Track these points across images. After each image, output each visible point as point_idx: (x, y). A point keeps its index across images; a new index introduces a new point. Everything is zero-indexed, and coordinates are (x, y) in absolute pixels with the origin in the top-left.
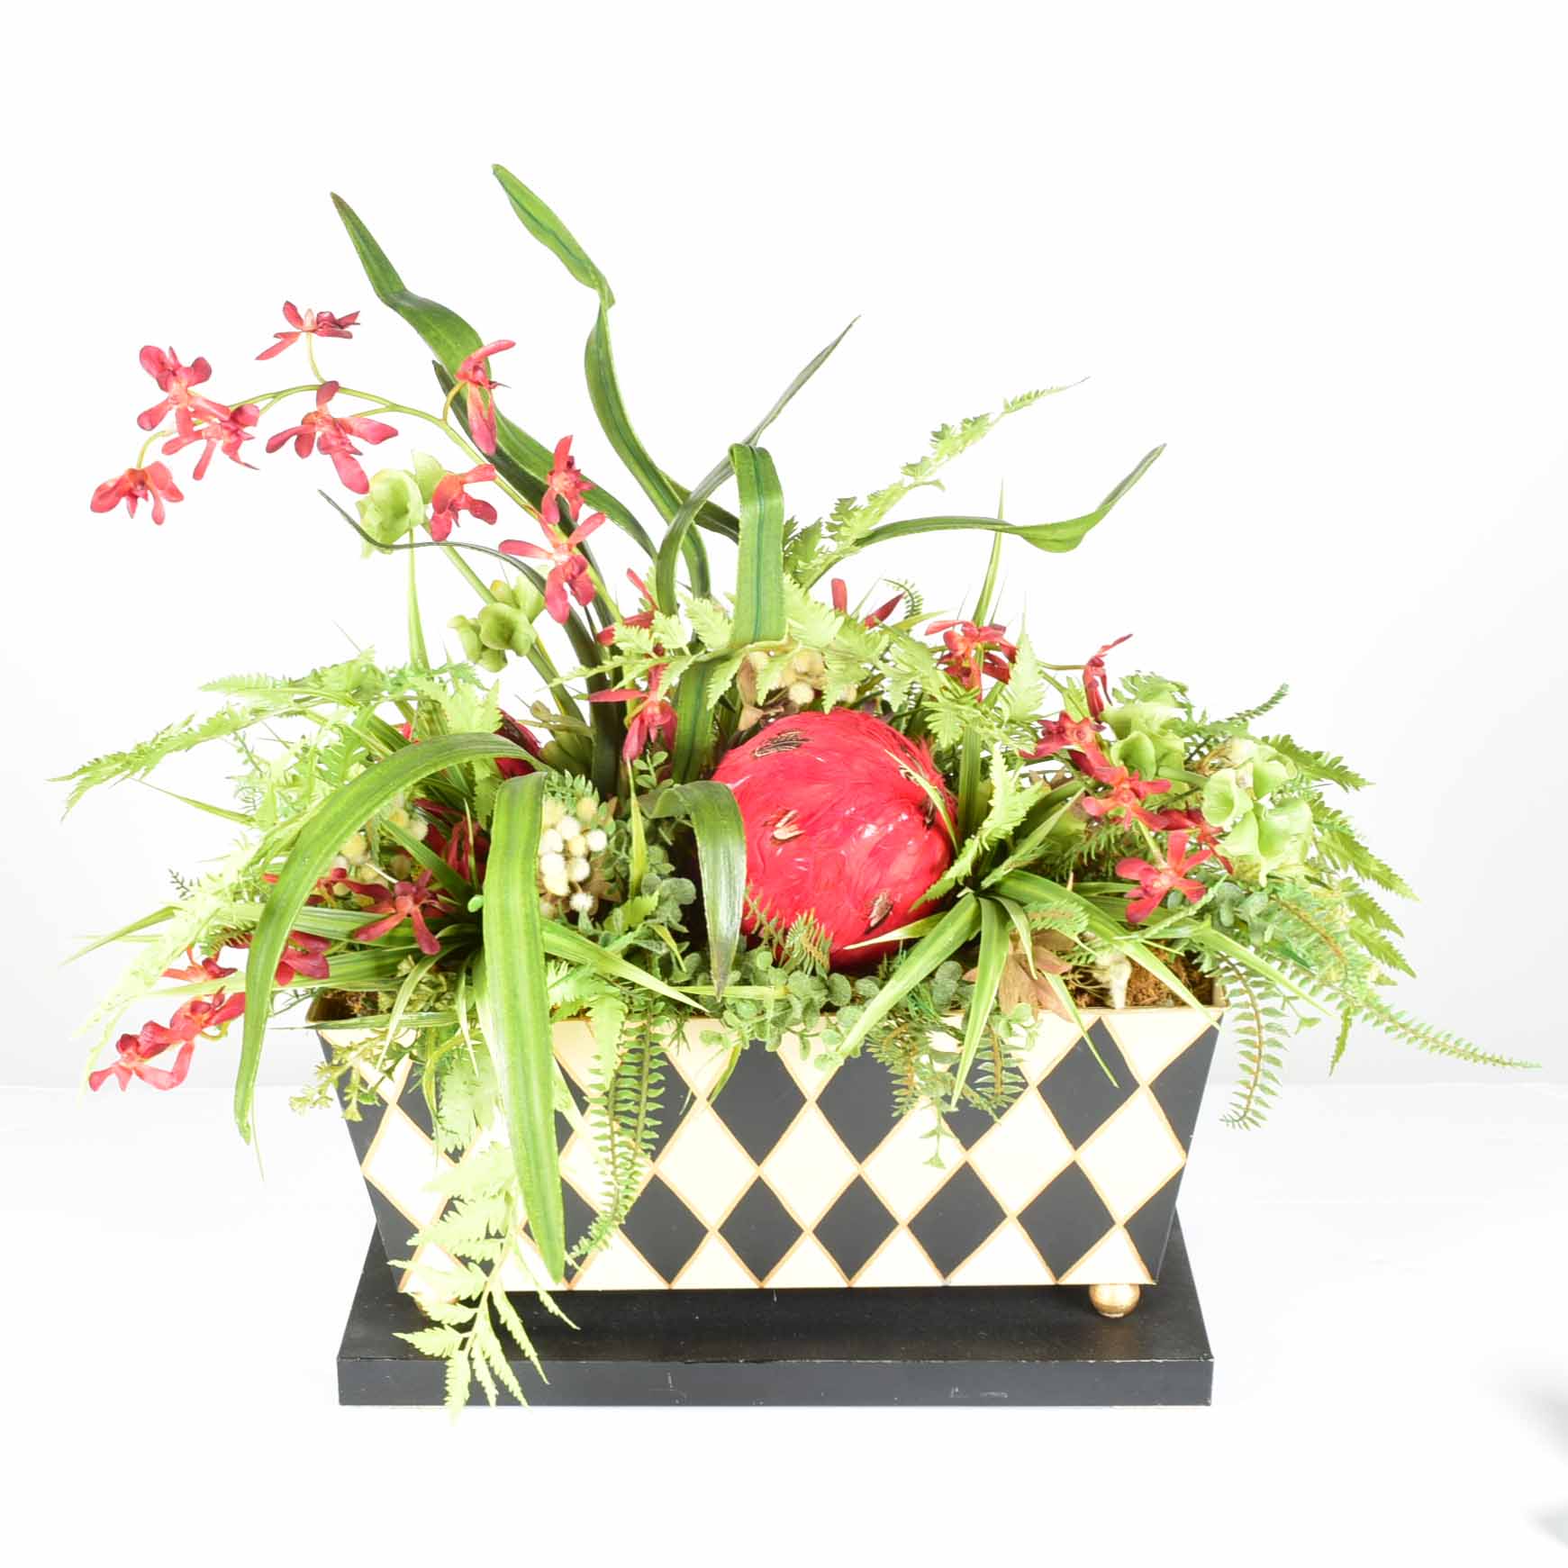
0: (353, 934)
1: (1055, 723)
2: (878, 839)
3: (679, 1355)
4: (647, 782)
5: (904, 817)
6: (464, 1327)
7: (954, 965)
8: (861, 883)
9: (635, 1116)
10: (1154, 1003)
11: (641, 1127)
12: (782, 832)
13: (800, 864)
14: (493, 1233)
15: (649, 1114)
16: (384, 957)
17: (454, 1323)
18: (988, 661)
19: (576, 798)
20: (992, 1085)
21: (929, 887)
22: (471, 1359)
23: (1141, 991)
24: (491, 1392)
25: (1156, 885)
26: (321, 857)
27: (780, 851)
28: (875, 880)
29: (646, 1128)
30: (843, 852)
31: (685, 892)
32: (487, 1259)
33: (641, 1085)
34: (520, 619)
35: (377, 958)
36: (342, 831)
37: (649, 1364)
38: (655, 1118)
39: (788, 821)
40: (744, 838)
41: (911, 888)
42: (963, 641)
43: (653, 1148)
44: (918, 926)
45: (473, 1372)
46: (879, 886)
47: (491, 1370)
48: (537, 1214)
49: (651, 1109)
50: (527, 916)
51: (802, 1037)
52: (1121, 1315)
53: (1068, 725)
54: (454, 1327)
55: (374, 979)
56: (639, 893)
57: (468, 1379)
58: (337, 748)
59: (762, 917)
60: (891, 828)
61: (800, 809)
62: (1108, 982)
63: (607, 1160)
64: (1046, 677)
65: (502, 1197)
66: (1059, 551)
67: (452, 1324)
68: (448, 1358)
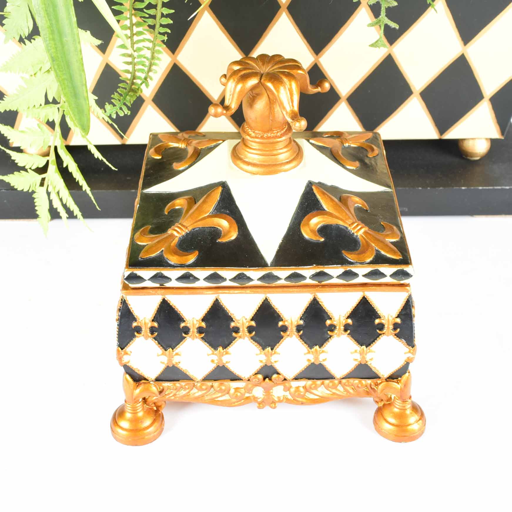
6: (42, 170)
11: (159, 16)
14: (51, 100)
15: (164, 5)
17: (33, 168)
22: (49, 194)
29: (163, 15)
32: (50, 120)
38: (170, 9)
43: (169, 31)
47: (61, 200)
48: (65, 77)
52: (478, 158)
54: (33, 170)
57: (48, 207)
63: (126, 35)
67: (32, 168)
68: (33, 192)
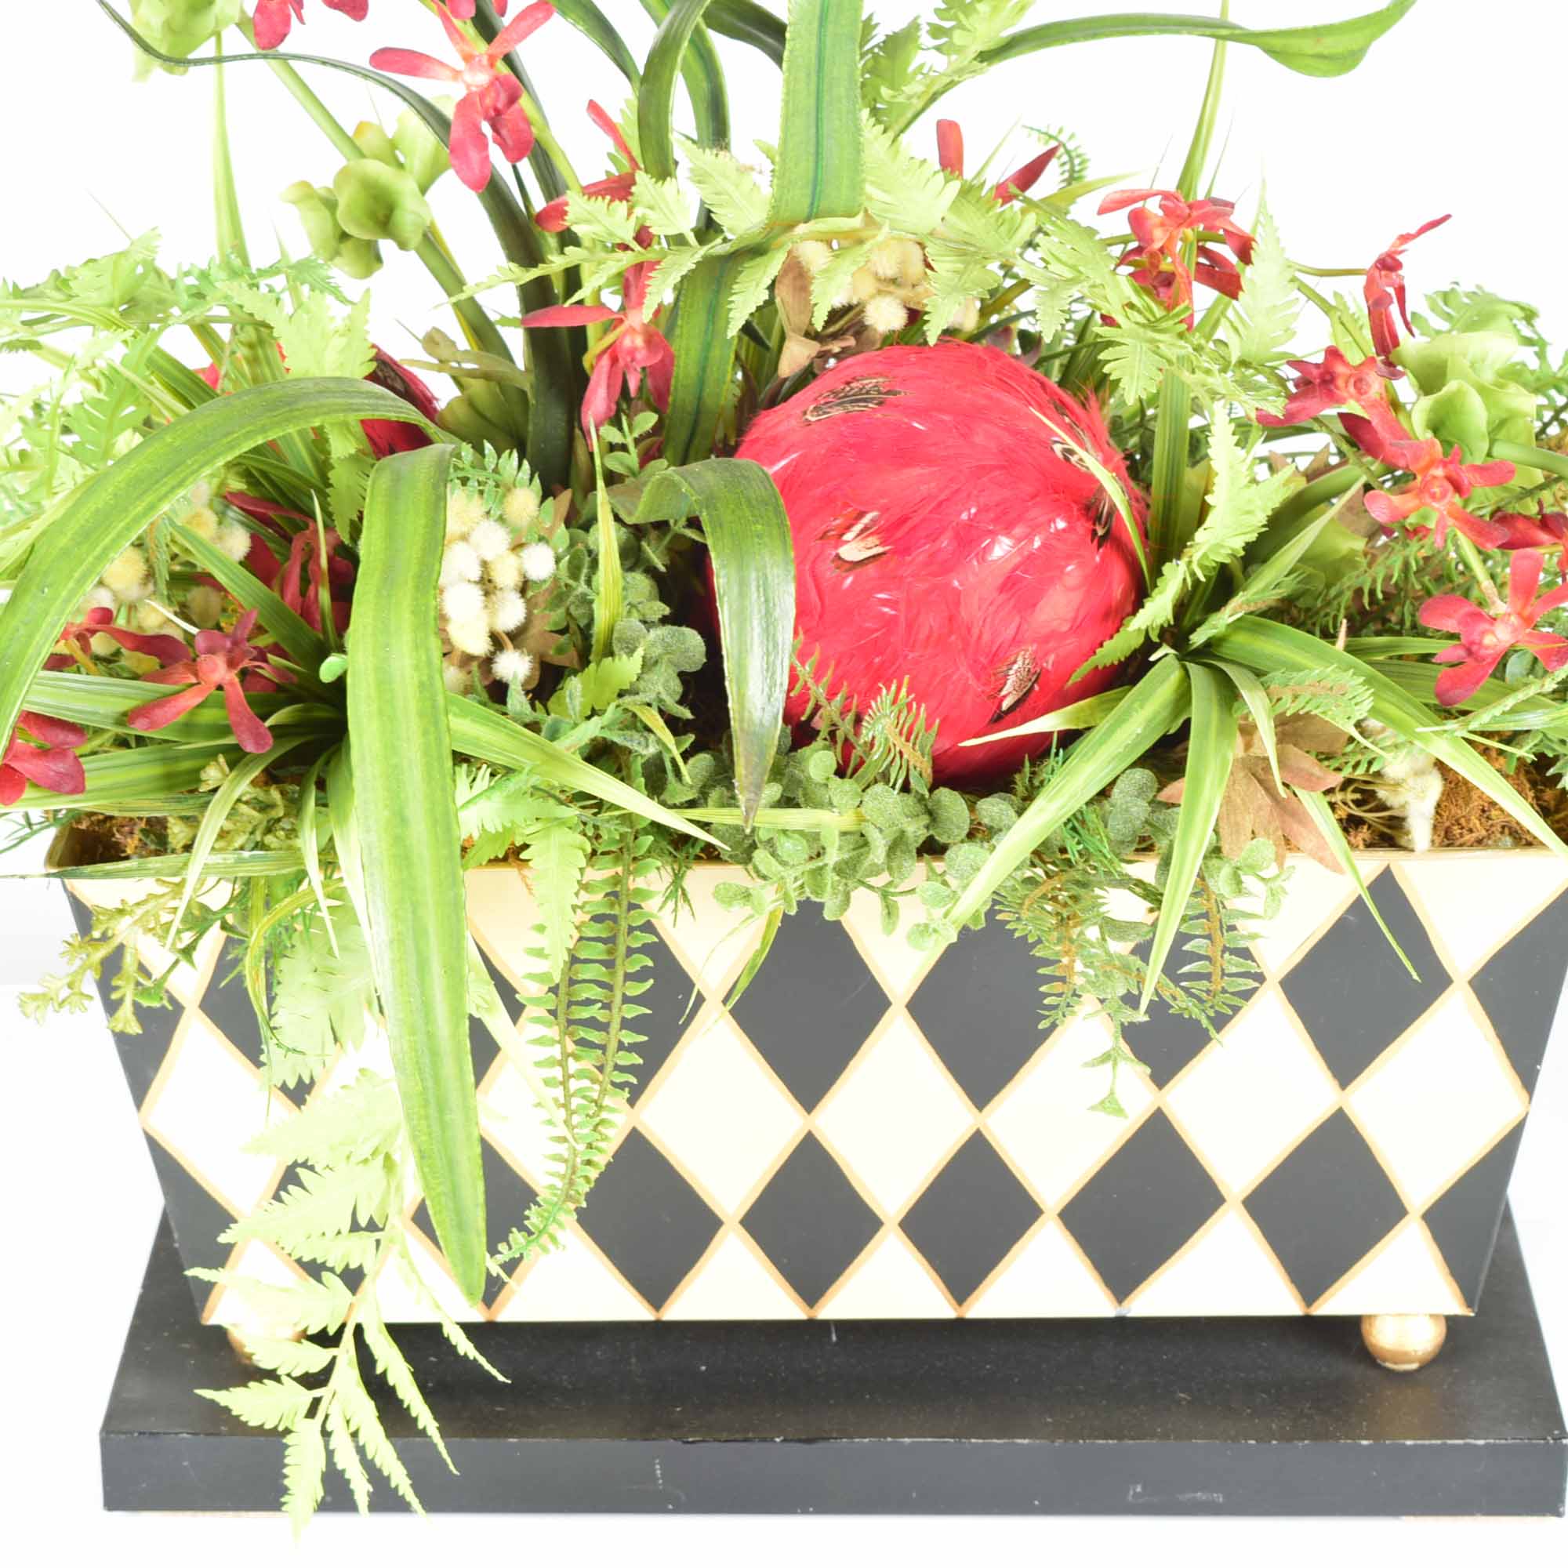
0: (126, 718)
1: (1317, 366)
2: (1017, 560)
3: (673, 1429)
4: (622, 464)
5: (1061, 524)
6: (315, 1380)
7: (1143, 775)
8: (986, 637)
9: (604, 1027)
10: (1479, 842)
11: (613, 1046)
12: (853, 549)
13: (885, 603)
14: (363, 1222)
15: (626, 1024)
16: (177, 759)
17: (297, 1373)
18: (1202, 260)
19: (504, 489)
20: (1207, 977)
21: (1101, 645)
22: (326, 1434)
23: (1457, 821)
24: (361, 1488)
25: (1488, 640)
26: (71, 585)
27: (849, 581)
28: (1010, 632)
29: (621, 1046)
30: (956, 583)
31: (687, 650)
32: (353, 1266)
33: (613, 974)
34: (405, 187)
35: (164, 760)
36: (107, 540)
37: (622, 1444)
38: (638, 1032)
39: (862, 531)
40: (792, 554)
41: (1071, 644)
42: (1162, 225)
43: (634, 1081)
44: (1082, 709)
45: (330, 1454)
46: (1016, 641)
47: (361, 1451)
49: (629, 1016)
50: (422, 685)
51: (885, 895)
52: (1414, 1366)
53: (1340, 369)
54: (295, 1379)
55: (161, 796)
56: (609, 652)
57: (322, 1465)
58: (97, 403)
59: (818, 692)
60: (1037, 543)
61: (884, 510)
62: (1403, 807)
63: (556, 1100)
64: (1303, 288)
65: (380, 1158)
66: (1326, 74)
67: (294, 1375)
68: (288, 1431)
